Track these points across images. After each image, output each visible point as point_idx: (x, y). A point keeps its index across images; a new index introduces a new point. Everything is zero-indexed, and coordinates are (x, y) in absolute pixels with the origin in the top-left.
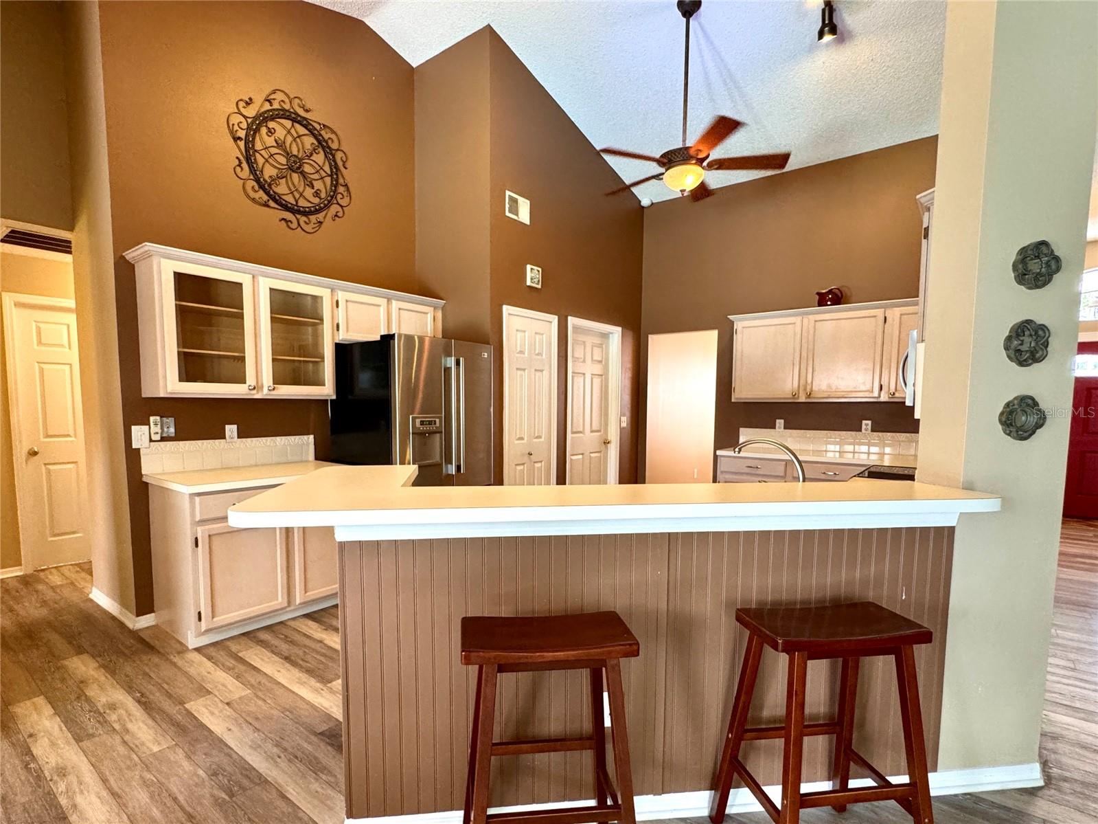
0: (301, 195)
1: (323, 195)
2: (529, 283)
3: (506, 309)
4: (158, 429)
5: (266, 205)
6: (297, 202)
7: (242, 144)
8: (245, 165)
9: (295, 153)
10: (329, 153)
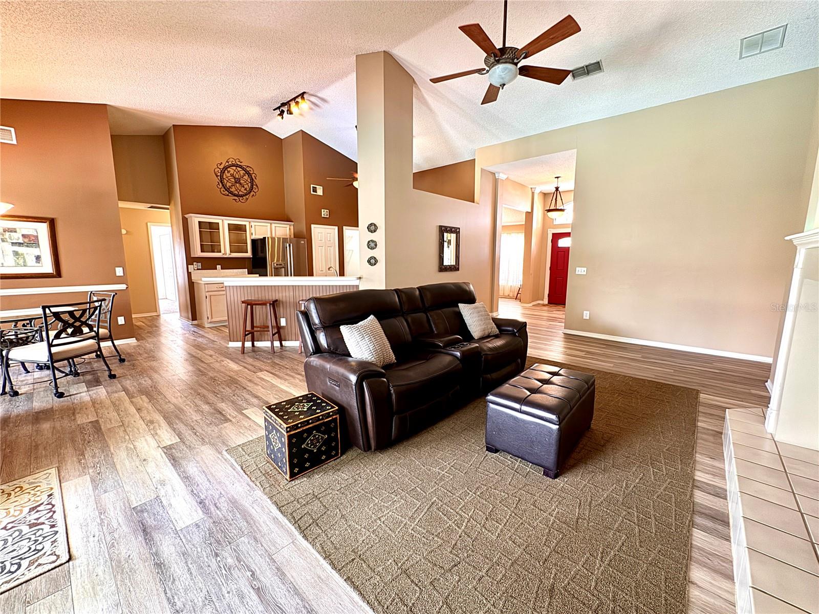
0: (240, 190)
1: (248, 189)
2: (323, 216)
3: (313, 226)
4: (196, 266)
5: (228, 195)
6: (238, 193)
7: (219, 177)
8: (220, 184)
9: (237, 177)
10: (249, 175)
